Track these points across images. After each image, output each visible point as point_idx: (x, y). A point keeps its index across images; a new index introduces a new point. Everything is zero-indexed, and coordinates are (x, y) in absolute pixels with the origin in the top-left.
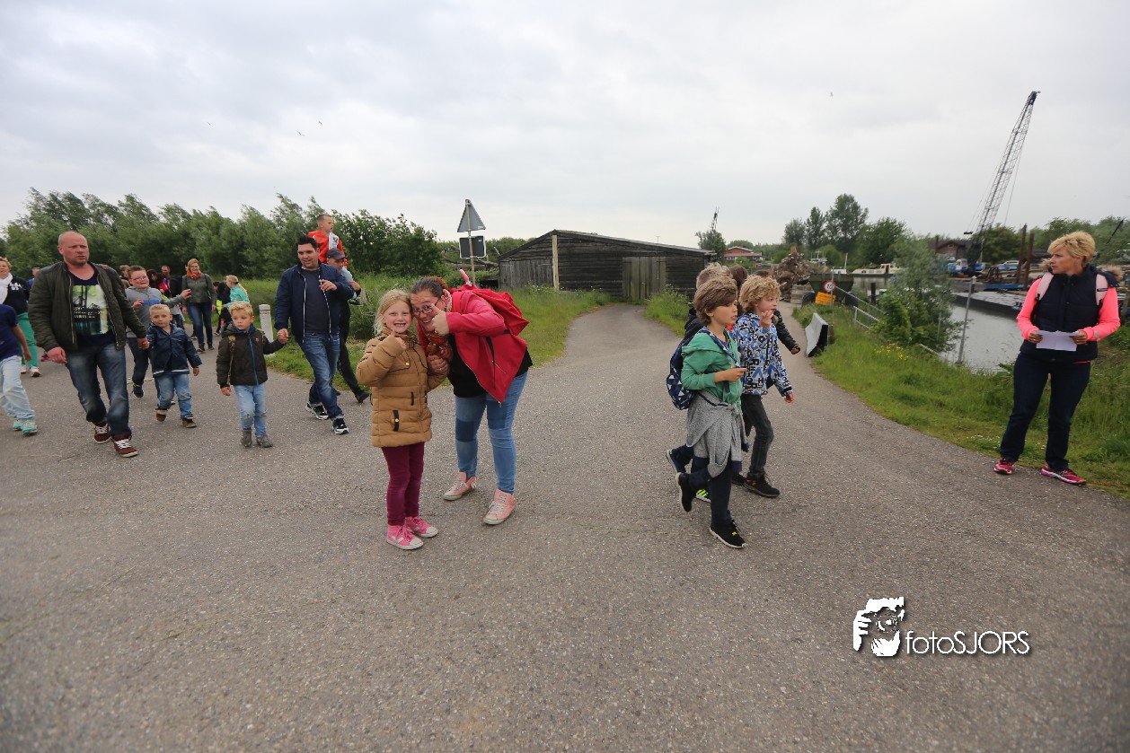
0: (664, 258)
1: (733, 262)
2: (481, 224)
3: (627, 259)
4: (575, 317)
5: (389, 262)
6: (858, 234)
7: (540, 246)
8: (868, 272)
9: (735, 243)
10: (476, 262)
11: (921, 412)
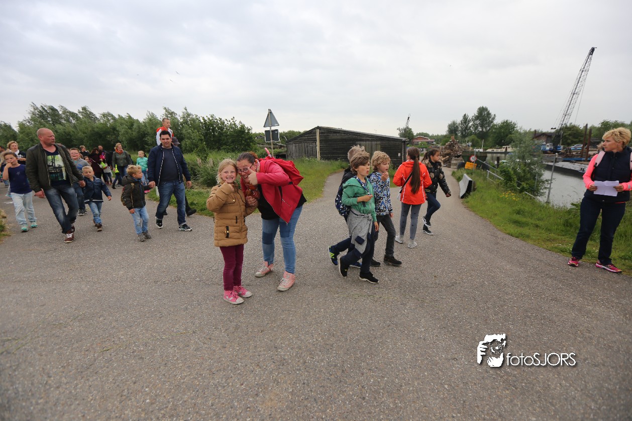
0: (379, 142)
1: (418, 144)
2: (277, 123)
4: (328, 176)
5: (225, 144)
6: (490, 129)
7: (309, 135)
8: (495, 150)
9: (420, 134)
10: (274, 144)
11: (526, 231)
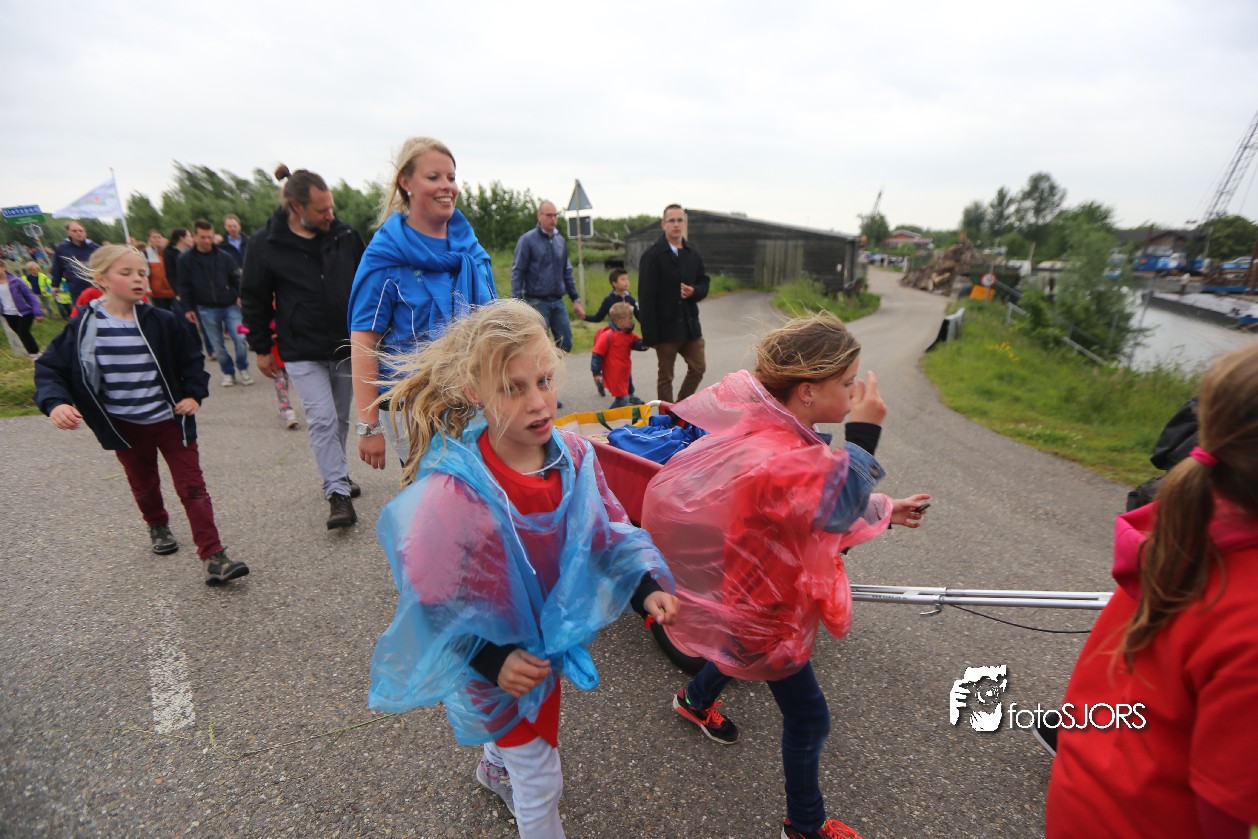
0: (800, 242)
1: (895, 248)
2: (589, 203)
3: (761, 242)
6: (1052, 220)
9: (898, 228)
